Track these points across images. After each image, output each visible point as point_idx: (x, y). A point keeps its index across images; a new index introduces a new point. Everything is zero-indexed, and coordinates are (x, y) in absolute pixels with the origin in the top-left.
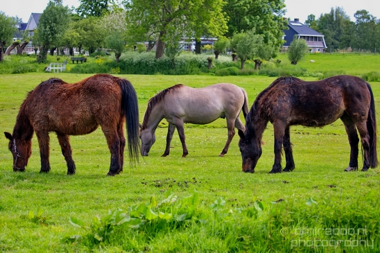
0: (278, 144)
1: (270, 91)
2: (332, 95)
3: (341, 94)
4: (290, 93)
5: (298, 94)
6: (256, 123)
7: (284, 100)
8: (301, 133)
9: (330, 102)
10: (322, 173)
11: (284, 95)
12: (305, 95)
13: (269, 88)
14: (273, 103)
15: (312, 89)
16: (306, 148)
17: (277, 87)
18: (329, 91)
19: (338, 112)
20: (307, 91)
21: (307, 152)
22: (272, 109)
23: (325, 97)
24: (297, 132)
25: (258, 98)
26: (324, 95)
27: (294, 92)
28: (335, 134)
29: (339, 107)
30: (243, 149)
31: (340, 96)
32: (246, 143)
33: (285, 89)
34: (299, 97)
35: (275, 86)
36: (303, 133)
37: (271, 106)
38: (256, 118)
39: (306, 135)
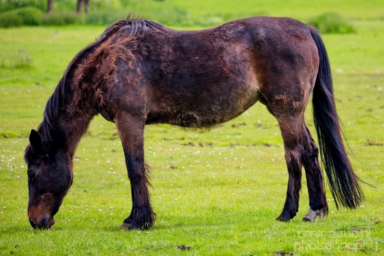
0: (135, 163)
1: (98, 50)
2: (227, 59)
3: (246, 55)
4: (140, 53)
5: (158, 55)
6: (69, 119)
7: (129, 70)
8: (196, 144)
9: (222, 72)
10: (259, 225)
11: (129, 59)
12: (170, 57)
13: (98, 44)
14: (107, 77)
15: (185, 45)
16: (214, 175)
17: (114, 41)
18: (222, 49)
19: (242, 96)
20: (175, 50)
21: (217, 184)
22: (105, 90)
23: (211, 63)
24: (187, 141)
25: (73, 67)
26: (210, 58)
27: (149, 51)
28: (267, 145)
29: (242, 83)
30: (38, 171)
31: (245, 61)
32: (45, 160)
33: (129, 45)
34: (159, 62)
35: (110, 39)
36: (201, 145)
37: (102, 84)
38: (70, 109)
39: (206, 148)
